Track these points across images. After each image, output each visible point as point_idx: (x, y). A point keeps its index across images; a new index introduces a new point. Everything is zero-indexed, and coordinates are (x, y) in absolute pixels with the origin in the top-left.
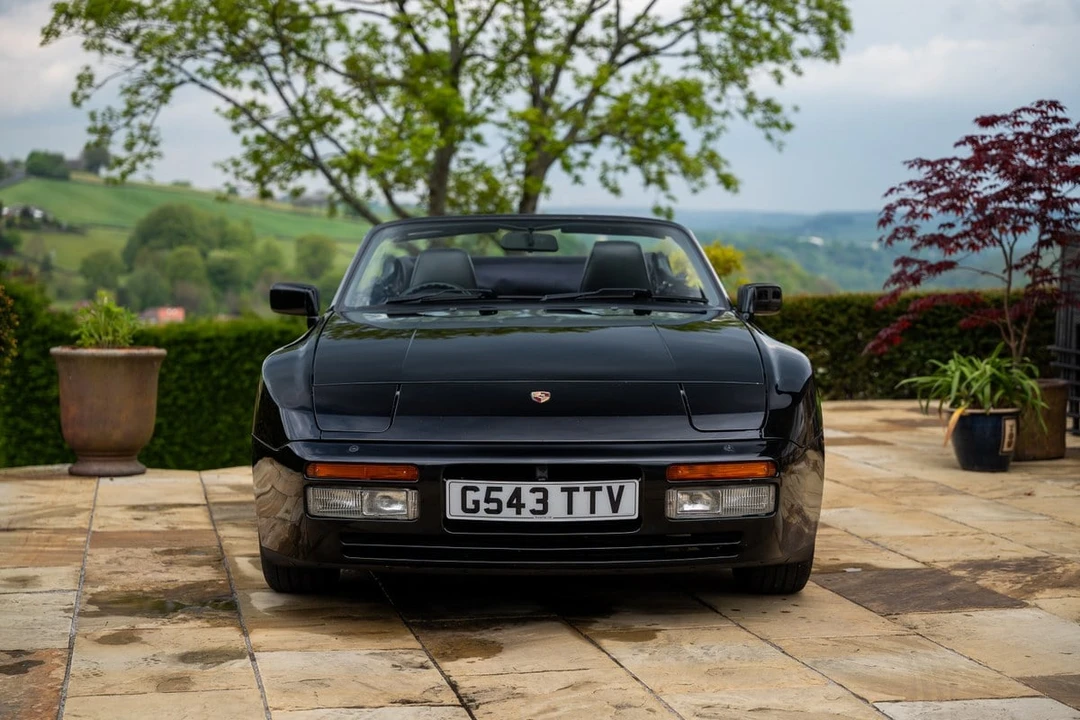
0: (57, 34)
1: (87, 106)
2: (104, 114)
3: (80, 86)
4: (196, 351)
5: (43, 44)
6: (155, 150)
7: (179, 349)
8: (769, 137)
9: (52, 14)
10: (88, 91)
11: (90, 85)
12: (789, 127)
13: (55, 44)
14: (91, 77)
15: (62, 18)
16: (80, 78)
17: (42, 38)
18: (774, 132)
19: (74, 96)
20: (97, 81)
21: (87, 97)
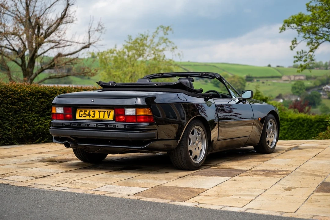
0: (285, 29)
1: (295, 50)
2: (300, 52)
3: (293, 44)
4: (323, 124)
5: (280, 32)
6: (312, 62)
7: (318, 123)
9: (283, 23)
10: (295, 45)
11: (296, 44)
13: (284, 32)
14: (296, 41)
15: (286, 25)
16: (293, 42)
17: (280, 31)
19: (291, 47)
20: (298, 42)
21: (294, 47)
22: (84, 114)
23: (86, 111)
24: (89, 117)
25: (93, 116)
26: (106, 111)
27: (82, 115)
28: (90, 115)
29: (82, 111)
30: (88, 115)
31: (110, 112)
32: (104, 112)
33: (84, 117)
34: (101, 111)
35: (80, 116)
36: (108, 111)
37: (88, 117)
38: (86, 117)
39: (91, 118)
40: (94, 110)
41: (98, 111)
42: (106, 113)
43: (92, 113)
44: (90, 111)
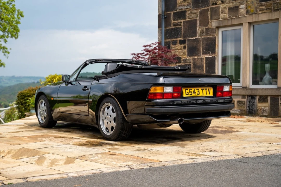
8: (5, 55)
12: (9, 53)
18: (6, 54)
22: (190, 92)
23: (191, 89)
24: (195, 94)
25: (198, 93)
26: (207, 89)
27: (188, 93)
28: (196, 93)
29: (188, 90)
30: (194, 93)
31: (210, 89)
32: (206, 89)
33: (190, 94)
34: (203, 89)
35: (186, 94)
36: (208, 89)
37: (193, 95)
38: (192, 94)
39: (196, 95)
40: (198, 88)
41: (202, 89)
42: (207, 90)
43: (196, 91)
44: (194, 89)
